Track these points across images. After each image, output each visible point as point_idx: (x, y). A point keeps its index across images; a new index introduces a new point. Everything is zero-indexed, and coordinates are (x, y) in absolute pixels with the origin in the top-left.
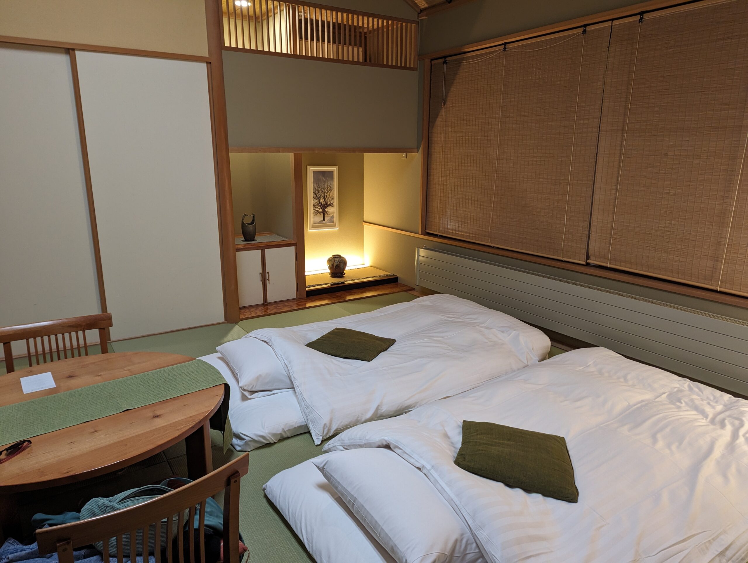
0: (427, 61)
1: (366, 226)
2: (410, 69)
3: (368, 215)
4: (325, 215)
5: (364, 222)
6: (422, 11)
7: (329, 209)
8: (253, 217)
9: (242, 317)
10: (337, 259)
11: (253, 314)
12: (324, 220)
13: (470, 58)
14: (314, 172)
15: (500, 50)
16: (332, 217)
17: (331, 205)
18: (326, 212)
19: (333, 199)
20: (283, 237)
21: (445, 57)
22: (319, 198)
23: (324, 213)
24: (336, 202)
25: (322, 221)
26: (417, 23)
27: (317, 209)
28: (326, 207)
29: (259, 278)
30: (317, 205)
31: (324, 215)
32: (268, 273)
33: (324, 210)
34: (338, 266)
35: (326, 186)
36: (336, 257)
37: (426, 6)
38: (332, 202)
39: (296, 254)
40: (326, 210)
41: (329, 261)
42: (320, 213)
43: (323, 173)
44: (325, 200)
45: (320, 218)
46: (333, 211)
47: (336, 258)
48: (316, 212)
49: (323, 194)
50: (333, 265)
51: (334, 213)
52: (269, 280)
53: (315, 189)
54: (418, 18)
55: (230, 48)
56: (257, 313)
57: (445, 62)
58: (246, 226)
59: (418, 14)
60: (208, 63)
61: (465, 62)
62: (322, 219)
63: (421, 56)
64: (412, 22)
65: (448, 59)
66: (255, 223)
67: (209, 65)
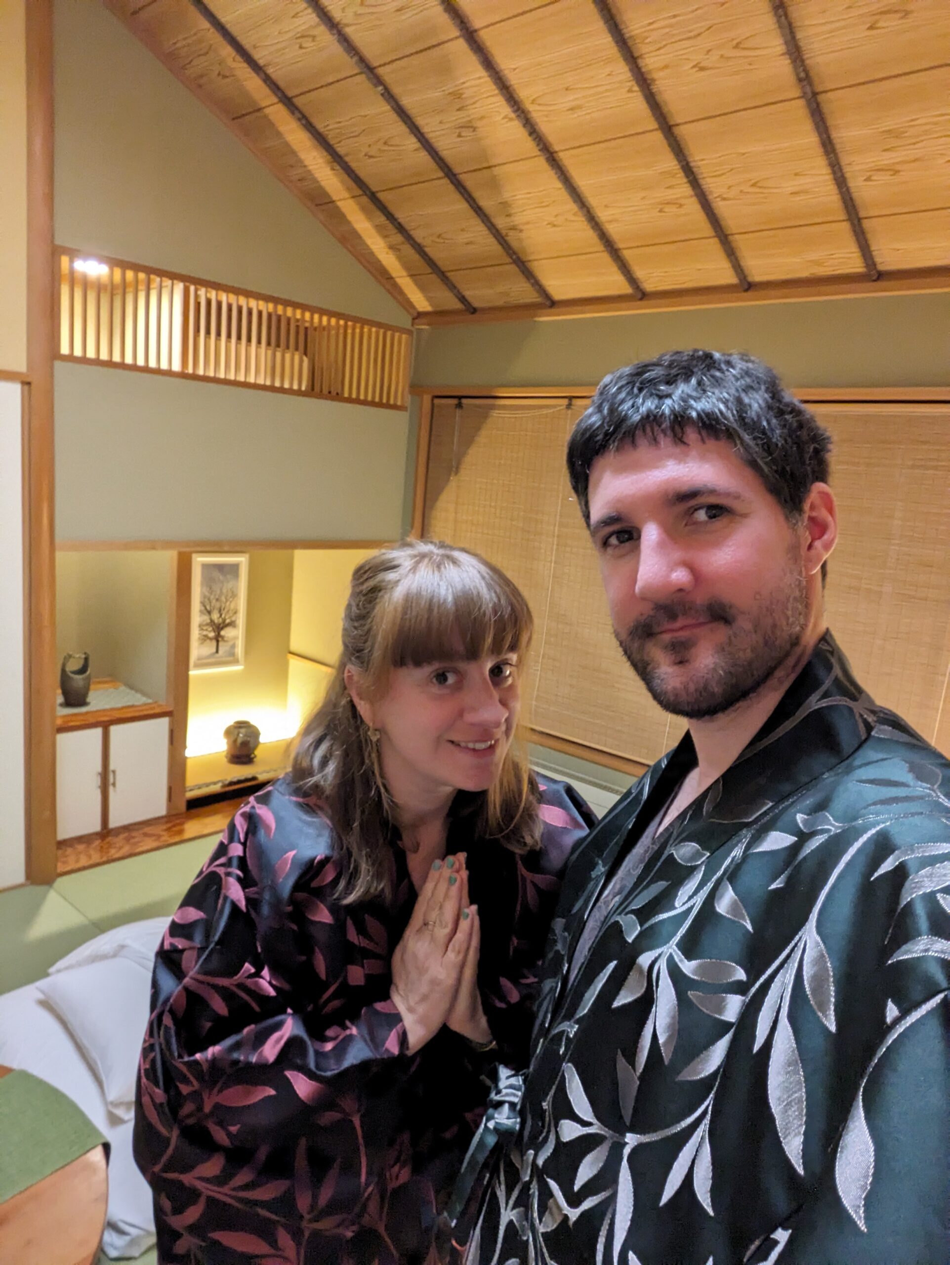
0: (427, 399)
1: (294, 663)
2: (395, 407)
3: (297, 642)
4: (221, 644)
5: (291, 653)
6: (420, 315)
7: (227, 633)
8: (86, 660)
9: (61, 868)
10: (243, 731)
11: (84, 861)
12: (217, 652)
13: (504, 407)
14: (206, 567)
15: (560, 406)
16: (233, 646)
17: (232, 624)
18: (223, 637)
19: (236, 613)
20: (144, 694)
21: (460, 398)
22: (209, 613)
23: (218, 639)
24: (241, 619)
25: (212, 655)
26: (409, 332)
27: (205, 633)
28: (222, 629)
29: (97, 781)
30: (207, 624)
31: (218, 641)
32: (114, 772)
33: (219, 633)
34: (245, 744)
35: (224, 591)
36: (242, 725)
37: (429, 309)
38: (233, 619)
39: (172, 733)
40: (223, 633)
41: (228, 732)
42: (211, 639)
43: (220, 567)
44: (221, 615)
45: (210, 648)
46: (236, 635)
47: (240, 727)
48: (204, 639)
49: (218, 605)
50: (235, 741)
51: (236, 638)
52: (114, 784)
53: (204, 596)
54: (413, 325)
55: (71, 358)
56: (90, 857)
57: (459, 406)
58: (69, 677)
59: (414, 319)
60: (26, 384)
61: (495, 413)
62: (214, 650)
63: (416, 388)
64: (402, 330)
65: (464, 401)
66: (88, 673)
67: (26, 387)
